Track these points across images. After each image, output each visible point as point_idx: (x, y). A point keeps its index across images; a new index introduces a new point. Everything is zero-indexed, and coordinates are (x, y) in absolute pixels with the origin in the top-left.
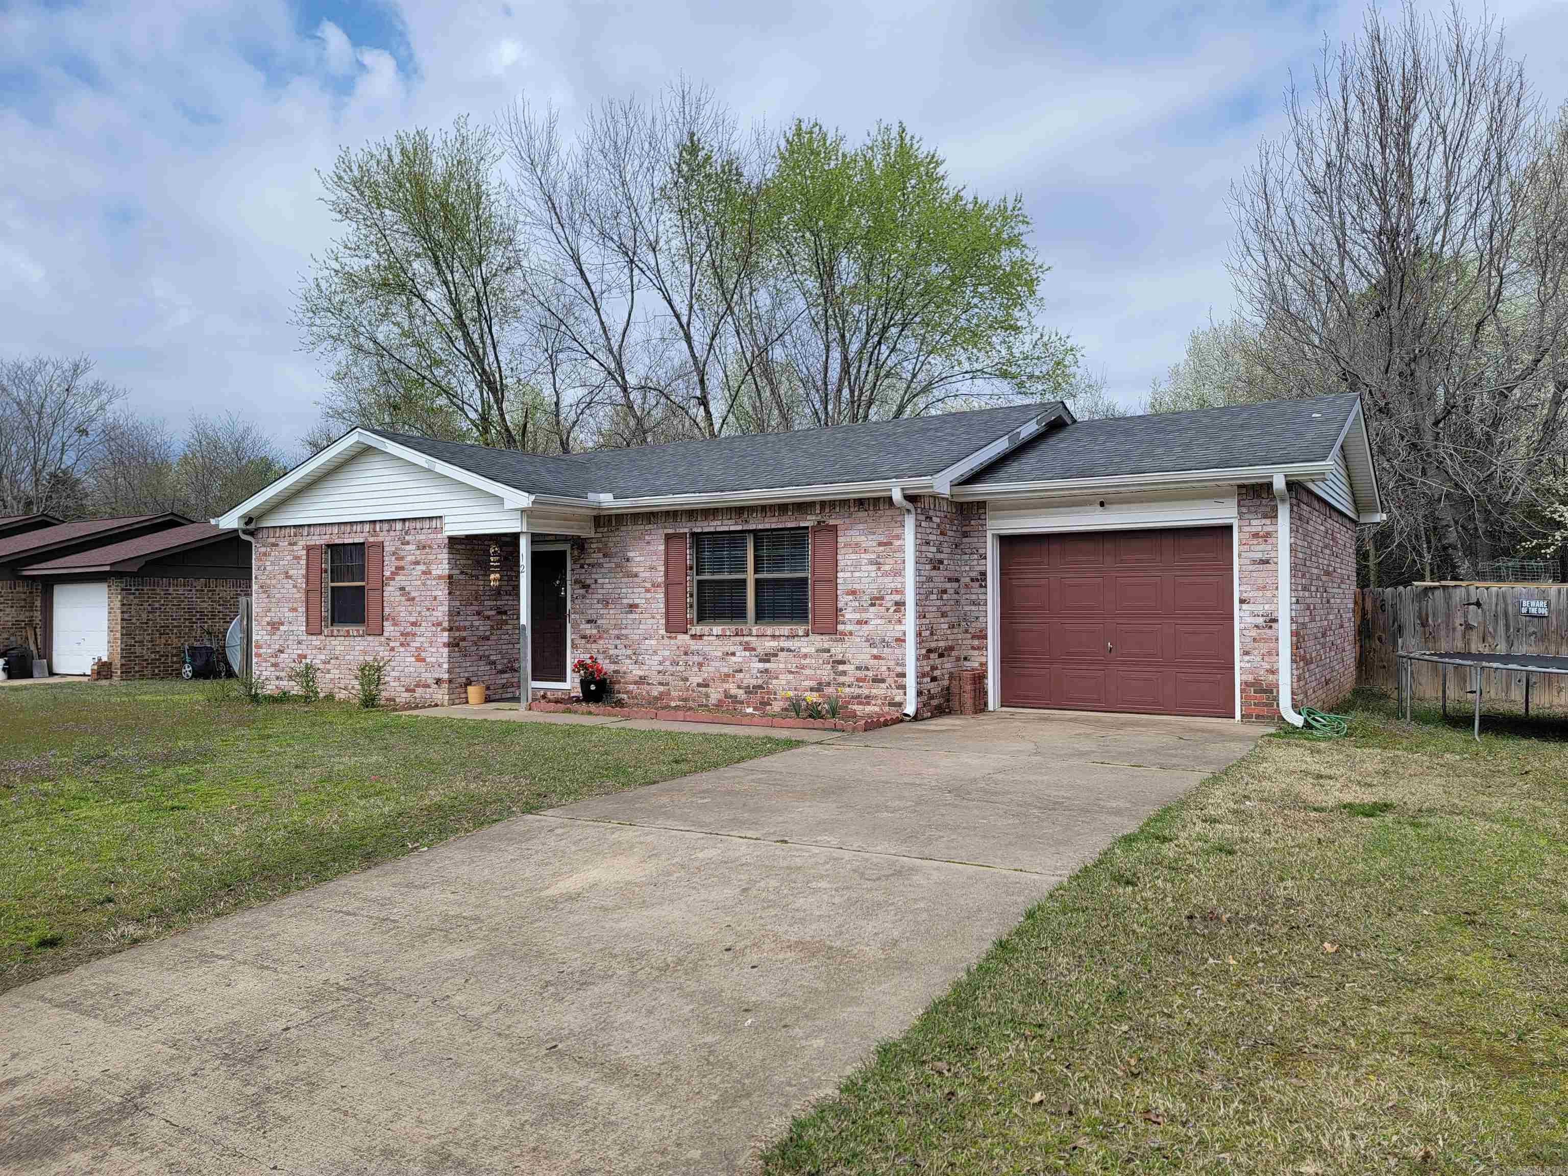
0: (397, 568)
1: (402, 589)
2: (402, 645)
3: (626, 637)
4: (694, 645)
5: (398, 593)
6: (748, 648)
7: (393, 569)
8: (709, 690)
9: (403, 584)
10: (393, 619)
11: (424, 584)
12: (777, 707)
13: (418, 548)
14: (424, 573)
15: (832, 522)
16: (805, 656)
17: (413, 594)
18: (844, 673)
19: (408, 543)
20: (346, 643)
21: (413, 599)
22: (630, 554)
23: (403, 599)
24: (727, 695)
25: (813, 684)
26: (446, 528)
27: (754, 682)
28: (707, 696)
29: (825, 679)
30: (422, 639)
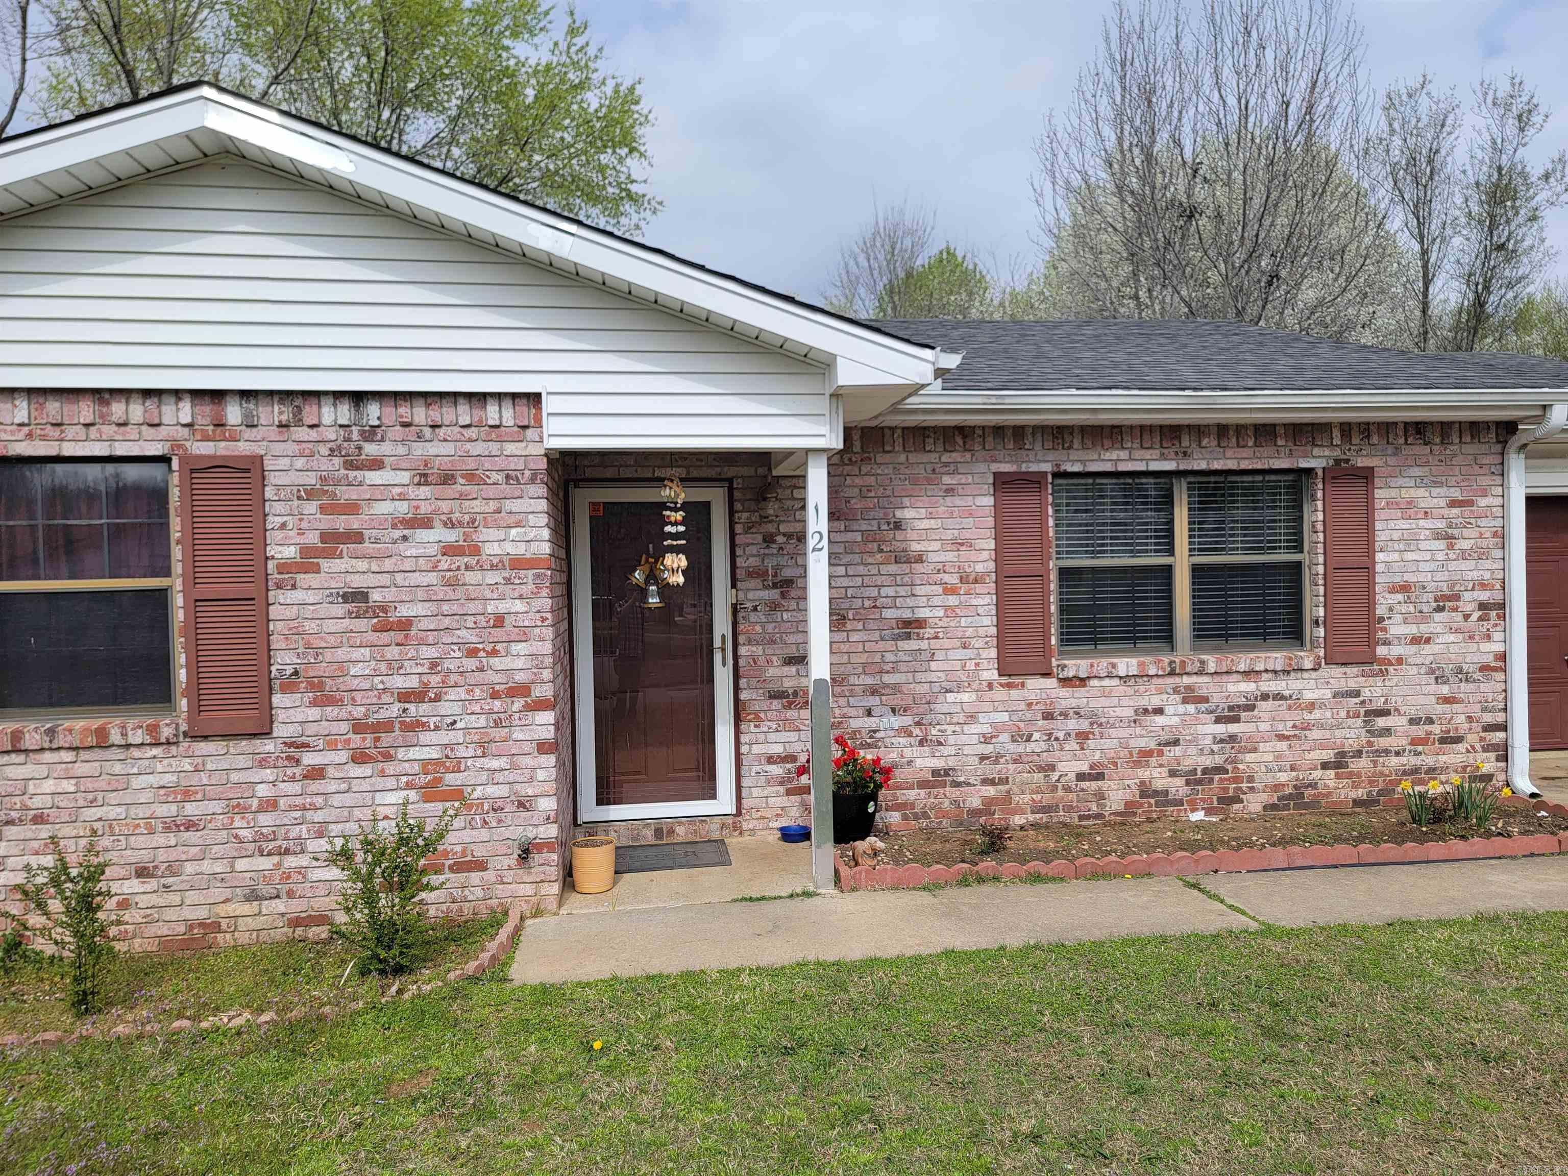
0: (325, 536)
1: (356, 597)
2: (359, 758)
3: (896, 688)
4: (1068, 698)
5: (339, 610)
6: (1190, 697)
7: (312, 538)
8: (1103, 784)
9: (358, 582)
10: (316, 685)
11: (452, 584)
12: (1254, 803)
13: (423, 479)
14: (449, 550)
15: (1361, 462)
16: (1311, 706)
17: (405, 611)
18: (1387, 732)
19: (376, 464)
20: (81, 769)
21: (405, 625)
22: (908, 514)
23: (363, 624)
24: (1146, 791)
25: (1328, 755)
26: (551, 426)
27: (1208, 762)
28: (1100, 796)
29: (1351, 744)
30: (444, 737)
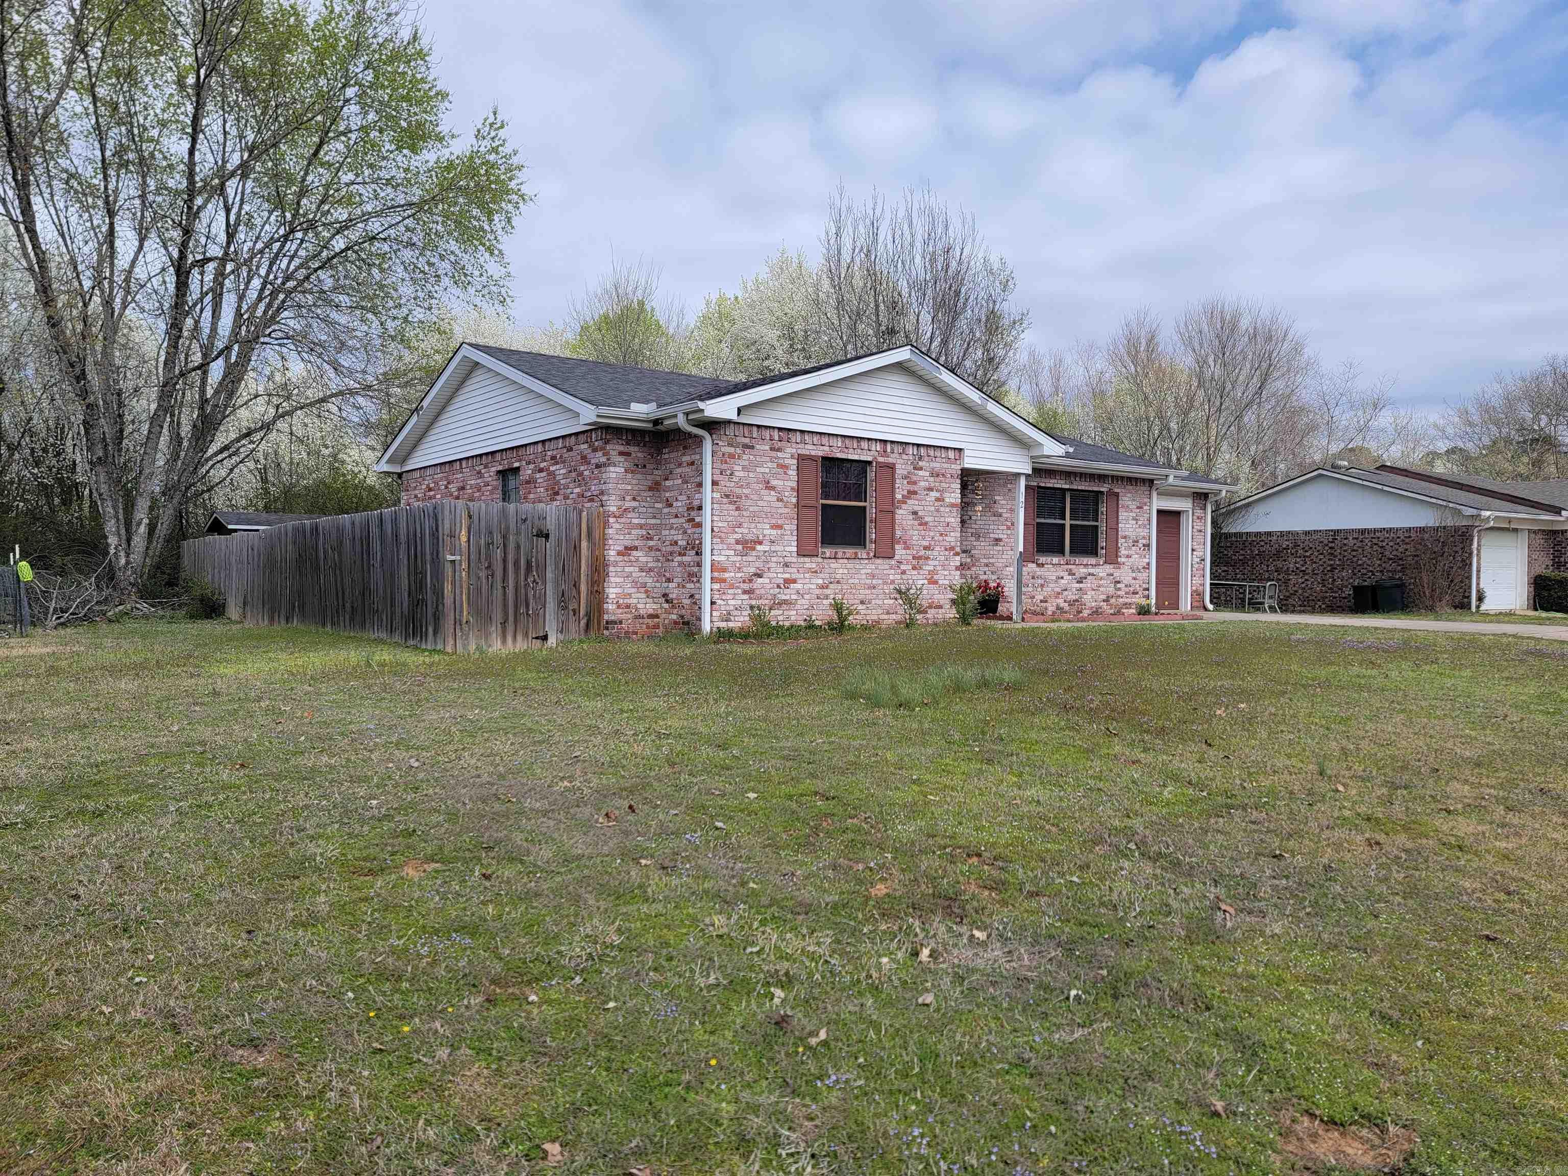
0: (909, 492)
1: (915, 513)
2: (914, 568)
3: (993, 564)
4: (1039, 571)
5: (911, 517)
6: (1071, 573)
7: (905, 493)
8: (1048, 605)
9: (916, 508)
10: (905, 543)
11: (938, 511)
12: (1086, 613)
13: (932, 475)
14: (938, 500)
15: (1116, 490)
16: (1101, 579)
17: (926, 519)
18: (1119, 589)
19: (921, 469)
20: (849, 566)
21: (926, 524)
23: (916, 523)
24: (1058, 608)
25: (1104, 597)
26: (966, 460)
27: (1074, 597)
28: (1046, 609)
29: (1111, 593)
30: (937, 563)
